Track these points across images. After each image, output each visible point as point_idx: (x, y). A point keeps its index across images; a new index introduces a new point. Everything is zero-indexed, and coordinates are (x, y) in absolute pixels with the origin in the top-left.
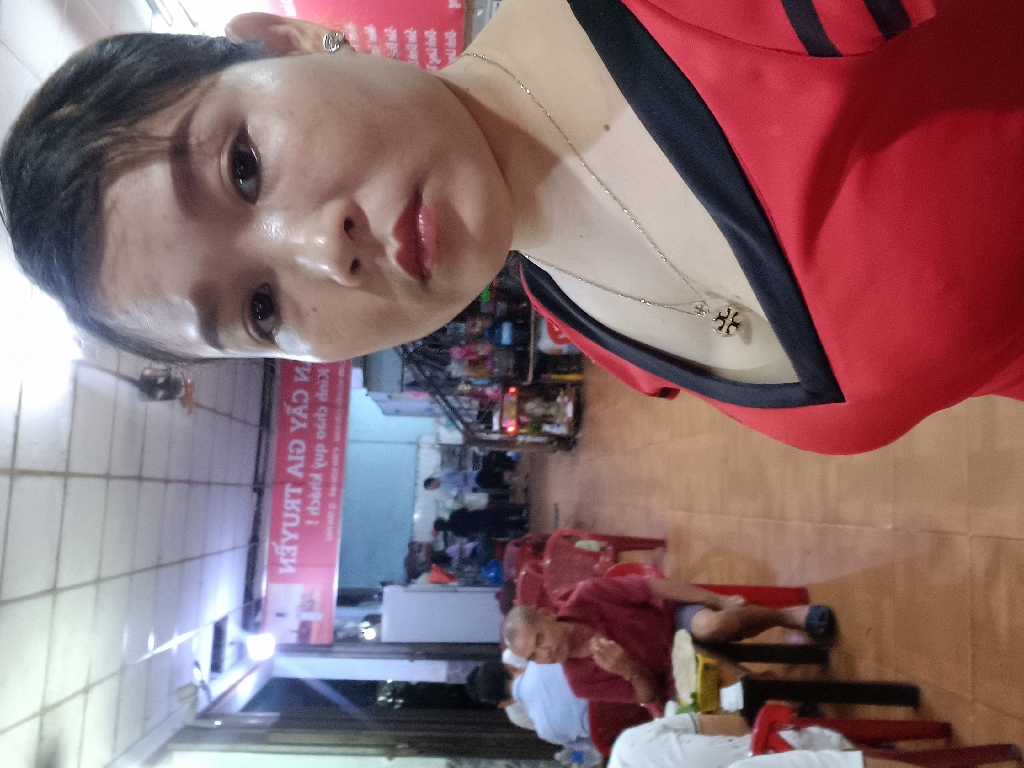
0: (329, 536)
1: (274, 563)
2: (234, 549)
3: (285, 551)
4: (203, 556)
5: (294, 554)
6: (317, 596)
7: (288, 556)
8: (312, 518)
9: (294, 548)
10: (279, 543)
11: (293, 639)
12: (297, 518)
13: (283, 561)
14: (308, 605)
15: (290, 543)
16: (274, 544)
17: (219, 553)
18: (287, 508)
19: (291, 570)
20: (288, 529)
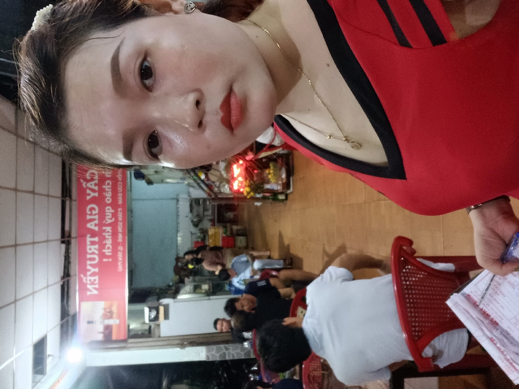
0: (120, 268)
1: (83, 288)
2: (47, 287)
3: (90, 280)
5: (97, 282)
7: (92, 283)
8: (108, 257)
9: (97, 278)
10: (85, 275)
11: (100, 337)
12: (97, 257)
13: (89, 287)
14: (108, 314)
15: (94, 274)
16: (82, 276)
18: (89, 251)
19: (95, 292)
20: (91, 265)
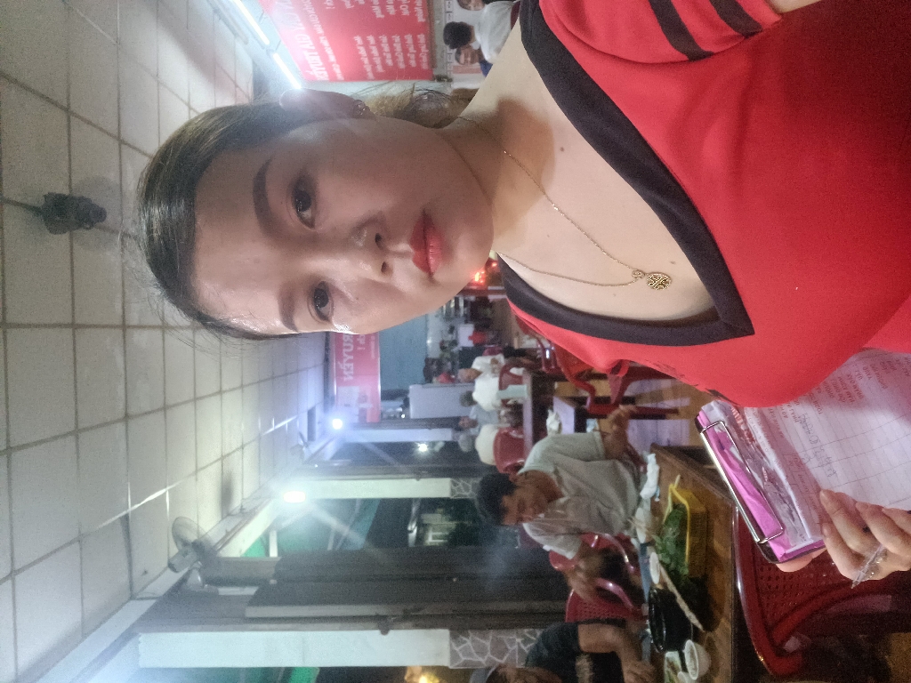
0: (373, 356)
1: (340, 374)
2: (315, 366)
3: (346, 367)
4: (297, 371)
5: (352, 368)
6: (368, 394)
7: (348, 370)
8: (362, 346)
9: (352, 365)
10: (342, 362)
11: (356, 420)
12: (352, 346)
13: (345, 373)
14: (363, 399)
15: (349, 361)
16: (339, 363)
17: (307, 369)
18: (345, 340)
19: (351, 378)
20: (347, 353)
